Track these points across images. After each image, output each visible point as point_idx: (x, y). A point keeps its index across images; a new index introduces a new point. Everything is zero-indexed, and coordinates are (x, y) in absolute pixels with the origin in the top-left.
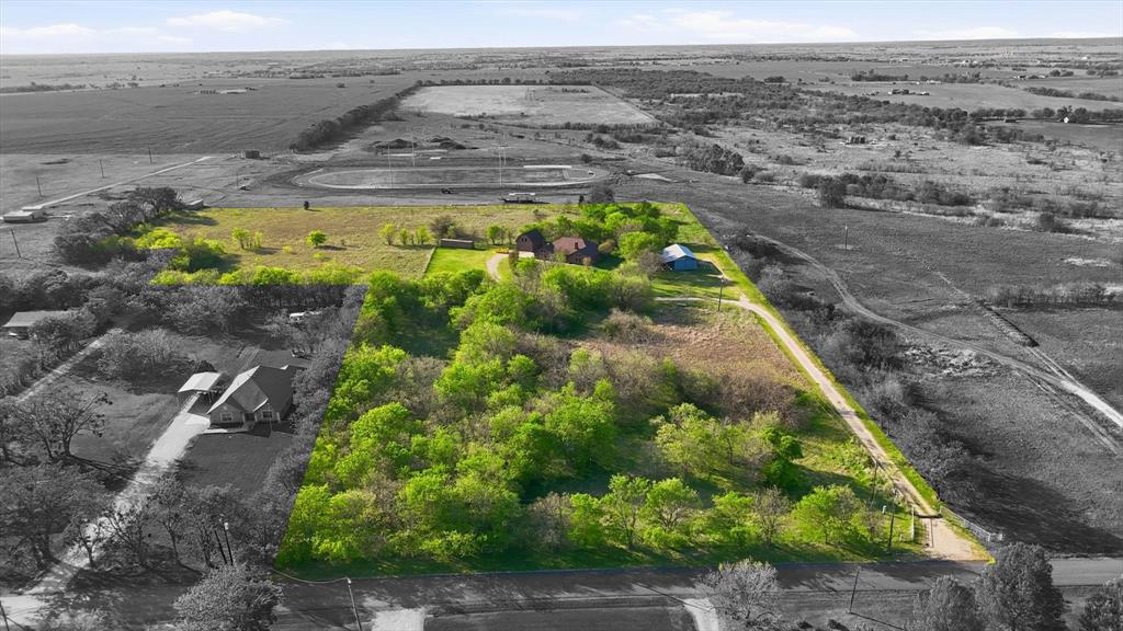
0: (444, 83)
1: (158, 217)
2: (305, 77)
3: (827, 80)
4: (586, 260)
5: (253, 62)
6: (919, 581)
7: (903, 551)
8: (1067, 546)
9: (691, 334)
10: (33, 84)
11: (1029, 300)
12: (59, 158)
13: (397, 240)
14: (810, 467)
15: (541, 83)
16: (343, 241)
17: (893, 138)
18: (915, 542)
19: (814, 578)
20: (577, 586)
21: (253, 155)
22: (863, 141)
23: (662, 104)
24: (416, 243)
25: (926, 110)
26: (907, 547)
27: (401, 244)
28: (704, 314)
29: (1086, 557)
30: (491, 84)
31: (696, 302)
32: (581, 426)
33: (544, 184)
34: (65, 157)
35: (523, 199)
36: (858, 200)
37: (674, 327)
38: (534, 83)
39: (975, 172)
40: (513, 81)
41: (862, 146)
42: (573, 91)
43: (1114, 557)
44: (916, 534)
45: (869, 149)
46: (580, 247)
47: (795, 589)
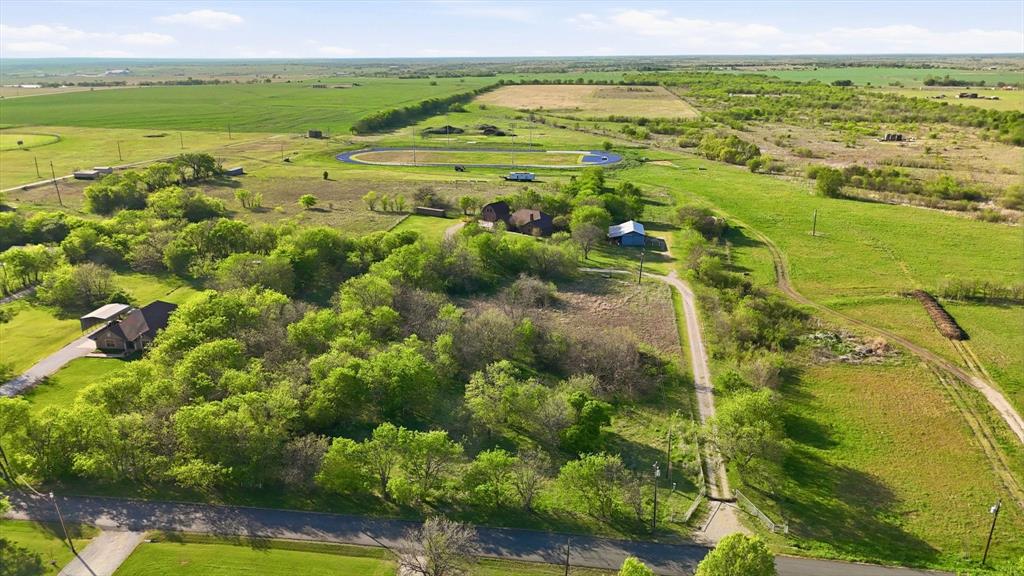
0: (523, 83)
1: (196, 179)
2: (411, 77)
3: (897, 84)
4: (535, 230)
5: (379, 65)
6: (665, 564)
7: (667, 532)
8: (862, 548)
9: (595, 304)
10: (190, 78)
11: (985, 294)
12: (160, 133)
13: (379, 207)
14: (626, 437)
15: (612, 83)
16: (331, 205)
17: (934, 137)
18: (689, 524)
19: (552, 549)
20: (308, 527)
21: (316, 135)
22: (899, 138)
23: (715, 102)
24: (395, 210)
25: (984, 111)
26: (675, 528)
27: (382, 210)
28: (623, 285)
29: (878, 563)
30: (565, 83)
31: (621, 274)
32: (389, 375)
33: (553, 166)
34: (164, 132)
35: (524, 178)
36: (860, 192)
37: (582, 296)
38: (605, 83)
39: (1005, 171)
40: (586, 81)
41: (898, 143)
42: (637, 90)
43: (911, 567)
44: (694, 515)
45: (902, 146)
46: (535, 219)
47: (525, 557)
